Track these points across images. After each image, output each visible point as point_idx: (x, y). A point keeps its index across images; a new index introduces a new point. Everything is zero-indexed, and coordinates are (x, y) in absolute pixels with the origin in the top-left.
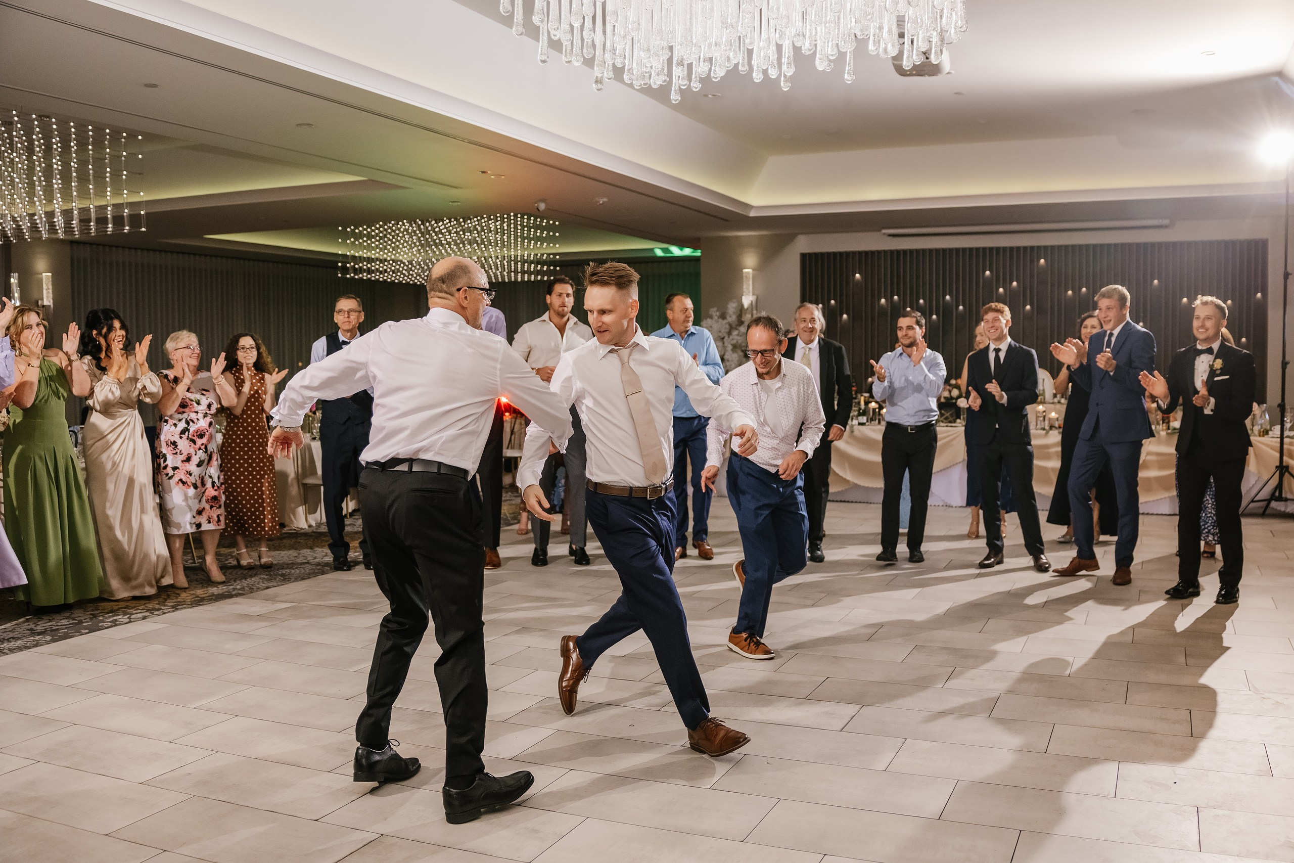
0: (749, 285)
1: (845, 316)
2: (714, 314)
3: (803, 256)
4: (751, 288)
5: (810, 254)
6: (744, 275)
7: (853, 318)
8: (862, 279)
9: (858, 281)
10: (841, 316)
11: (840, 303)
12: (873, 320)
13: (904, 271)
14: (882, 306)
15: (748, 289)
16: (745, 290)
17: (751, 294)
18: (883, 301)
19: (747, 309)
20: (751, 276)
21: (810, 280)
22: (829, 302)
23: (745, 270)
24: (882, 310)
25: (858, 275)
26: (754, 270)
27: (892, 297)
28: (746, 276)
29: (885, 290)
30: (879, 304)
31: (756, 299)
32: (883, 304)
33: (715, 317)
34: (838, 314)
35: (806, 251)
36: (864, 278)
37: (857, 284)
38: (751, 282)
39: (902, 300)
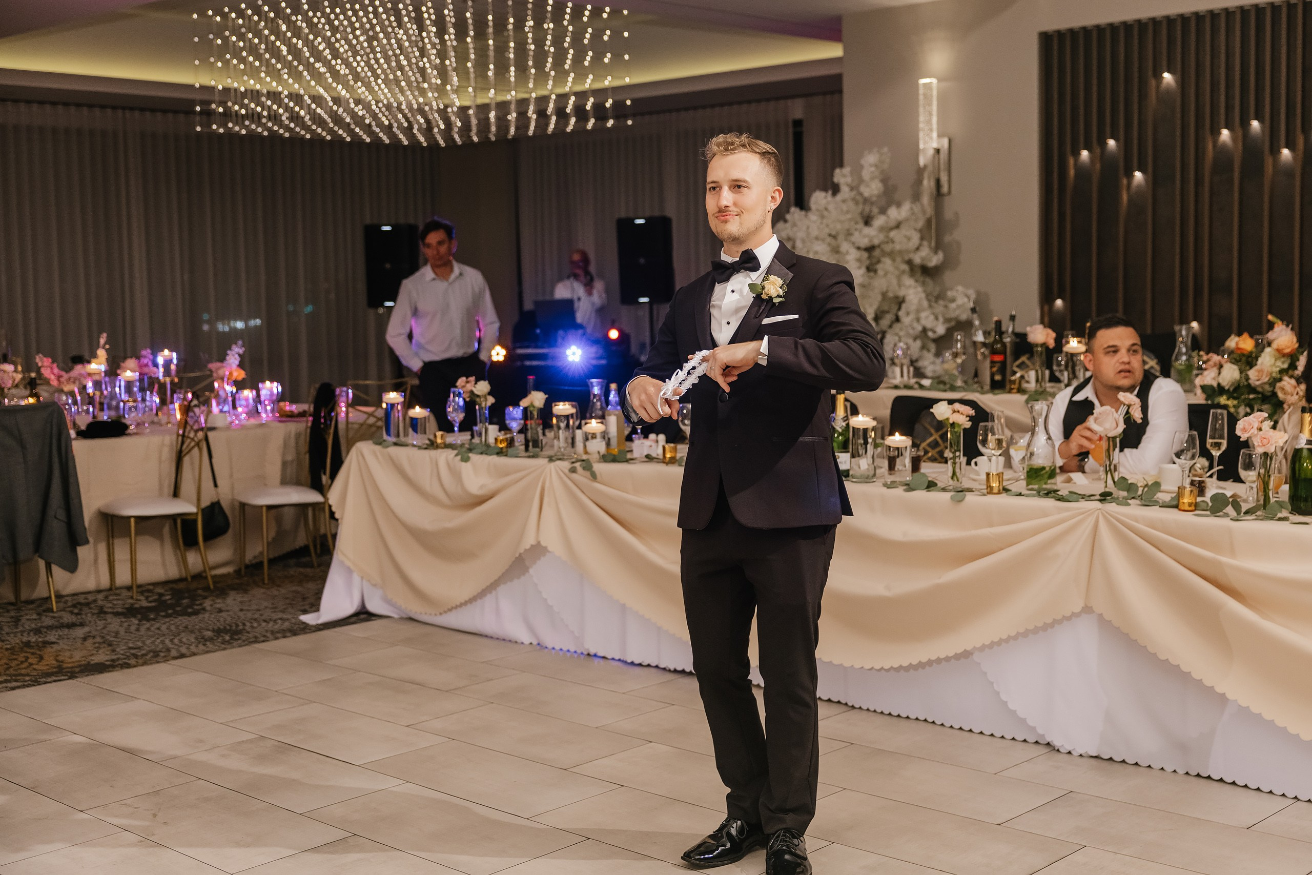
0: (930, 114)
1: (1138, 175)
2: (842, 181)
3: (1046, 39)
4: (934, 120)
5: (1059, 33)
6: (921, 91)
7: (1155, 180)
8: (1176, 81)
9: (1168, 91)
10: (1130, 176)
11: (1126, 146)
12: (1198, 182)
14: (1220, 149)
15: (929, 122)
16: (921, 125)
17: (935, 135)
18: (1225, 134)
19: (925, 166)
20: (935, 93)
22: (1103, 144)
23: (923, 81)
24: (1223, 156)
25: (1167, 76)
26: (939, 80)
27: (1245, 124)
28: (924, 95)
29: (1229, 108)
30: (1215, 142)
31: (950, 141)
32: (1224, 145)
33: (844, 189)
34: (1121, 171)
35: (1053, 25)
36: (1182, 81)
37: (1165, 96)
38: (935, 108)
39: (1268, 130)
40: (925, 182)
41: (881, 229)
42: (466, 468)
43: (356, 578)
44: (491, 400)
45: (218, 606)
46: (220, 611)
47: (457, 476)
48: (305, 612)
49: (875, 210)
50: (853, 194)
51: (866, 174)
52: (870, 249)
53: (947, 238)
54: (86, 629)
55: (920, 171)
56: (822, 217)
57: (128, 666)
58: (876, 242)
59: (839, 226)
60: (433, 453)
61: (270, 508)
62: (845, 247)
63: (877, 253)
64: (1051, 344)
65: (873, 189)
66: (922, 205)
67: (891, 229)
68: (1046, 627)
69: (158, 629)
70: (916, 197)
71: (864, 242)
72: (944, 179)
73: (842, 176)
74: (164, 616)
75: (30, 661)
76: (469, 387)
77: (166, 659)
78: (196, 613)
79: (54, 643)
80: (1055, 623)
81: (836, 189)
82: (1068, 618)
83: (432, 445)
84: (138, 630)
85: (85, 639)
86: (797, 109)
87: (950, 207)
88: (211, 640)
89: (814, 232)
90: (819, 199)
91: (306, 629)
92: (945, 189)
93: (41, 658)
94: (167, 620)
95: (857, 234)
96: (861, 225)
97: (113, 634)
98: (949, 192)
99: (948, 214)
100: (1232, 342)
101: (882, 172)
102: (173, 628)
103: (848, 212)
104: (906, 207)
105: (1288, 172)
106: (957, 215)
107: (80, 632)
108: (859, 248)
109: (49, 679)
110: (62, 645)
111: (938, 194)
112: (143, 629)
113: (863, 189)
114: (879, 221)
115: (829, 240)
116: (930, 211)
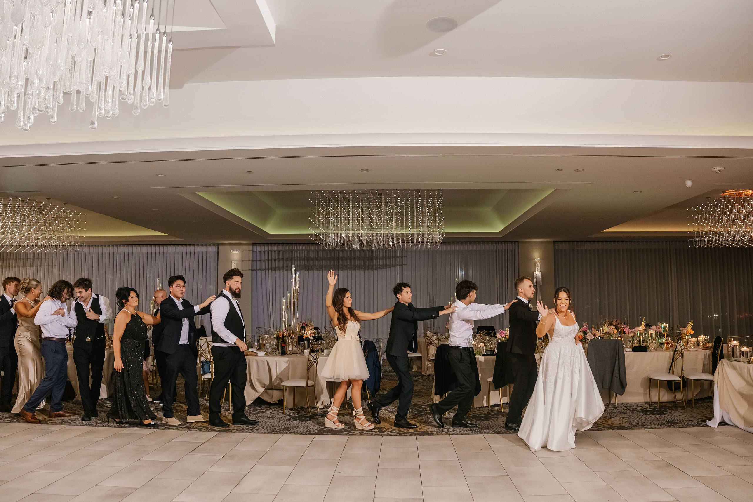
45: (672, 413)
46: (672, 415)
54: (626, 415)
57: (632, 429)
61: (695, 380)
69: (648, 418)
74: (652, 414)
75: (604, 422)
78: (663, 414)
79: (613, 418)
83: (747, 362)
84: (641, 417)
85: (623, 418)
93: (607, 422)
94: (653, 415)
97: (633, 418)
102: (653, 419)
107: (623, 415)
109: (606, 429)
110: (616, 419)
112: (643, 417)
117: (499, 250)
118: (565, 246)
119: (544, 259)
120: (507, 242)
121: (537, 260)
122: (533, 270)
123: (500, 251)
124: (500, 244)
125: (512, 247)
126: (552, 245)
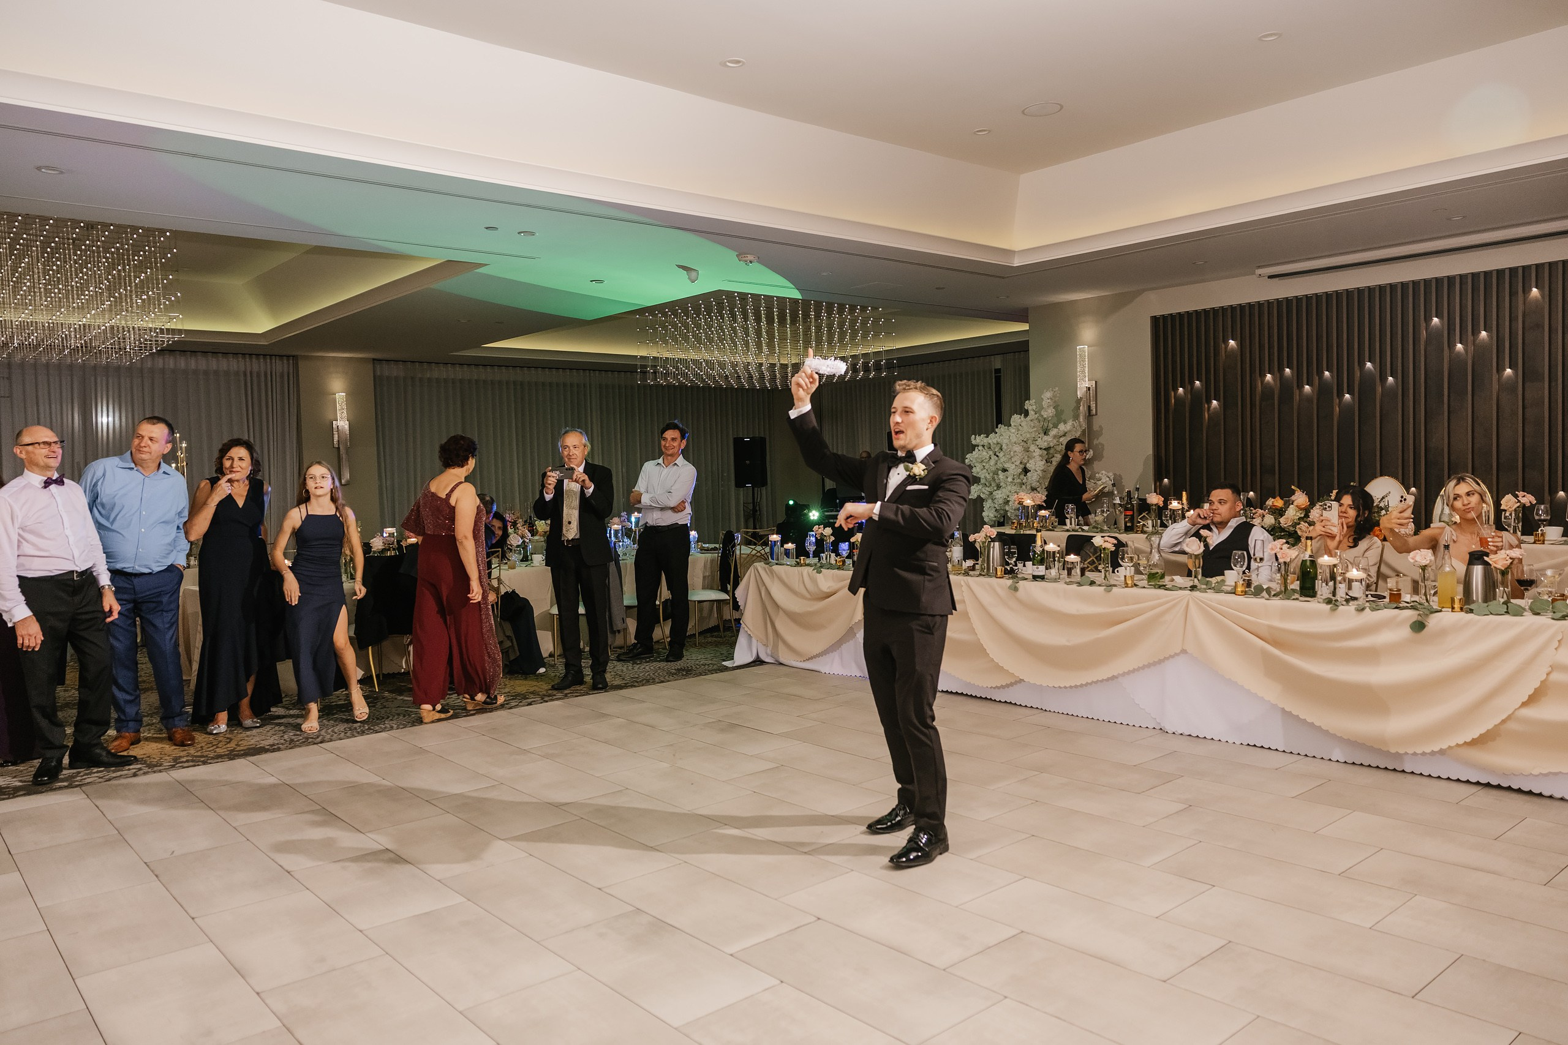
0: (1084, 366)
1: (1215, 402)
2: (1030, 408)
3: (1155, 320)
4: (1086, 370)
6: (1078, 353)
7: (1225, 406)
8: (1237, 345)
9: (1232, 349)
10: (1209, 402)
11: (1207, 385)
12: (1252, 406)
13: (1299, 329)
14: (1266, 386)
15: (1083, 372)
16: (1078, 373)
17: (1087, 379)
18: (1269, 377)
19: (1081, 398)
20: (1086, 354)
21: (1166, 354)
22: (1192, 383)
23: (1079, 348)
24: (1267, 390)
25: (1232, 342)
26: (1089, 347)
27: (1281, 370)
28: (1080, 355)
29: (1270, 360)
30: (1262, 382)
31: (1096, 382)
32: (1268, 381)
33: (1031, 413)
34: (1204, 401)
35: (1159, 313)
36: (1241, 345)
37: (1230, 354)
38: (1087, 363)
39: (1295, 374)
40: (1081, 408)
41: (1055, 437)
42: (820, 577)
43: (754, 641)
44: (833, 538)
47: (814, 581)
48: (724, 660)
49: (1051, 425)
50: (1037, 416)
51: (1045, 404)
52: (1047, 449)
53: (1095, 442)
55: (1079, 401)
56: (1018, 430)
58: (1052, 445)
59: (1028, 436)
60: (799, 568)
62: (1032, 448)
63: (1052, 451)
64: (1161, 504)
65: (1049, 413)
66: (1080, 422)
67: (1061, 437)
68: (1160, 662)
70: (1076, 417)
71: (1045, 445)
72: (1093, 406)
73: (1029, 405)
76: (820, 531)
77: (654, 683)
80: (1166, 659)
81: (1026, 414)
82: (1172, 657)
83: (798, 564)
86: (997, 363)
87: (1097, 423)
88: (673, 674)
89: (1014, 439)
90: (1016, 419)
91: (726, 669)
92: (1094, 412)
95: (1039, 440)
96: (1042, 435)
98: (1096, 414)
99: (1096, 427)
100: (1270, 502)
101: (1055, 402)
103: (1034, 427)
104: (1070, 423)
105: (1309, 399)
106: (1100, 427)
108: (1041, 449)
111: (1090, 415)
113: (1042, 413)
114: (1053, 432)
115: (1022, 444)
116: (1084, 426)
117: (251, 373)
118: (396, 371)
119: (353, 395)
120: (271, 356)
121: (340, 397)
122: (331, 417)
123: (255, 375)
124: (254, 360)
125: (279, 366)
126: (371, 366)
